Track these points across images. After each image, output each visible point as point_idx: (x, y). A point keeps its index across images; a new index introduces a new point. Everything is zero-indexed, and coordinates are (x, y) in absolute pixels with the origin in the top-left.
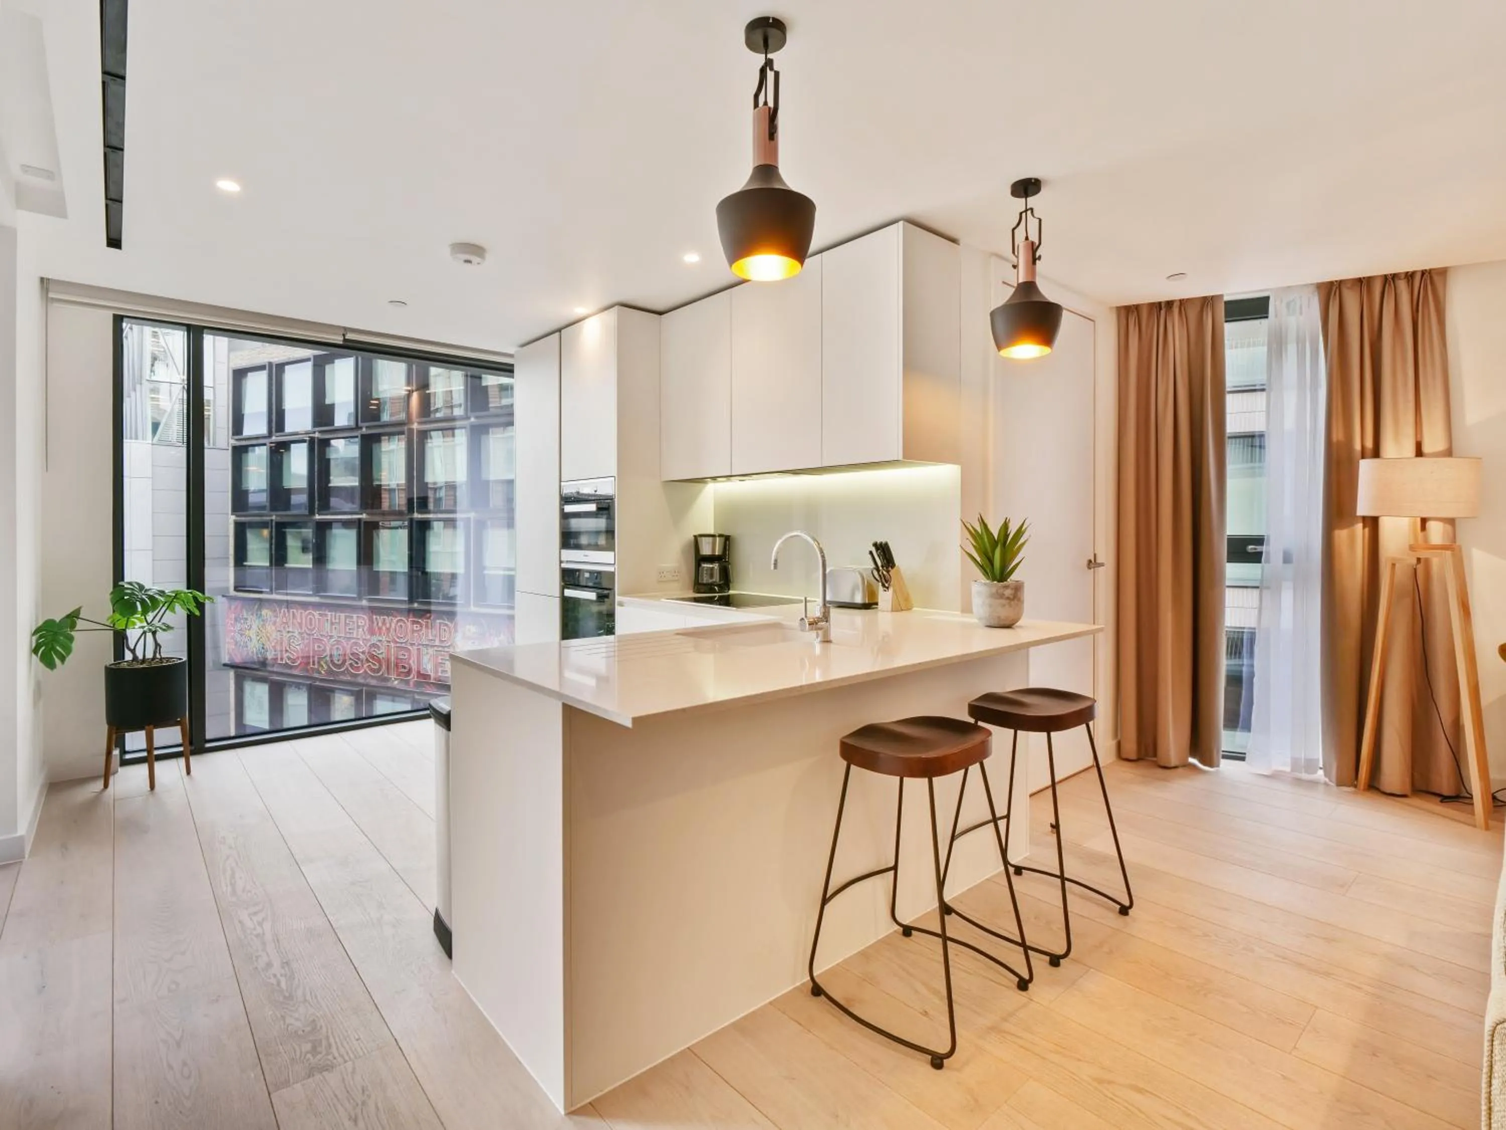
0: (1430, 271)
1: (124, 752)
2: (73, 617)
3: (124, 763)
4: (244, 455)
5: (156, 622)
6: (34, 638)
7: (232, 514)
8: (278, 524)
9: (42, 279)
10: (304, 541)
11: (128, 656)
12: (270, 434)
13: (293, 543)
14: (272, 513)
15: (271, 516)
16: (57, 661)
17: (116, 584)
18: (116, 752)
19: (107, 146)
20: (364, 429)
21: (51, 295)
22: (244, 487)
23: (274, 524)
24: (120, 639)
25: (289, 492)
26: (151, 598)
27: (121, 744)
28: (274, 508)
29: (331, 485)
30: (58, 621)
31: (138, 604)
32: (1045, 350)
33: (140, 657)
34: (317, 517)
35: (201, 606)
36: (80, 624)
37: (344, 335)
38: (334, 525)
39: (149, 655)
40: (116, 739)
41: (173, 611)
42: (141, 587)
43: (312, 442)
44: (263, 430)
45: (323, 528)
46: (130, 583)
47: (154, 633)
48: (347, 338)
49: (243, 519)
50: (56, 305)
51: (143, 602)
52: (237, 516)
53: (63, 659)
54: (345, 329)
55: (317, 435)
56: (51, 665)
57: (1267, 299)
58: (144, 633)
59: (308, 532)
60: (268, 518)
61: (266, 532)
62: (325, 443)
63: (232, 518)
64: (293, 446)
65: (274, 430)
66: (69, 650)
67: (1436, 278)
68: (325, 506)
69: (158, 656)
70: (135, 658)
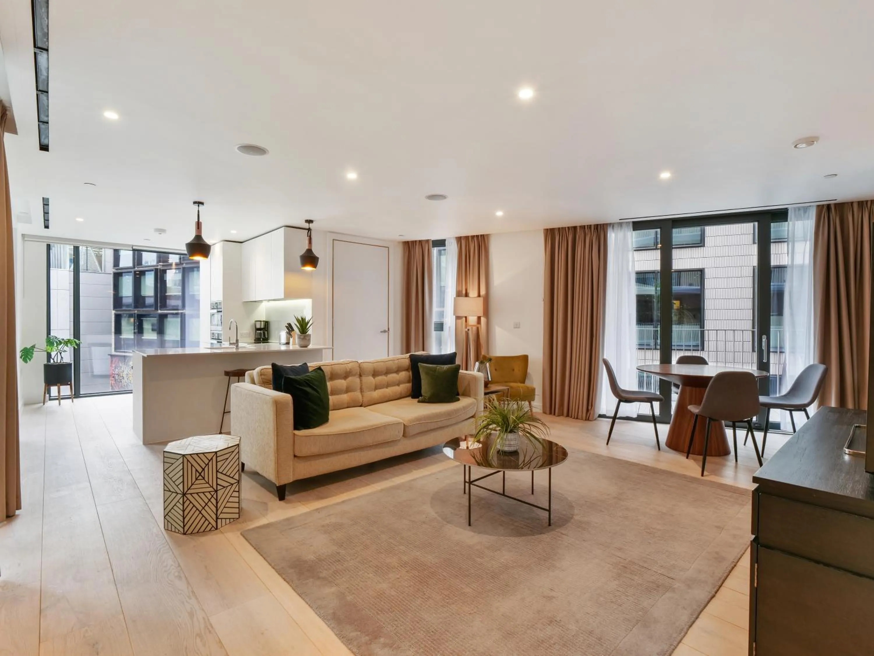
0: (483, 235)
1: (50, 396)
2: (33, 347)
3: (50, 400)
4: (120, 278)
5: (61, 349)
6: (20, 353)
7: (114, 310)
8: (138, 315)
9: (22, 235)
10: (153, 325)
11: (52, 361)
12: (134, 267)
13: (147, 326)
14: (135, 309)
15: (135, 311)
16: (28, 360)
17: (47, 336)
18: (47, 395)
19: (45, 220)
20: (184, 265)
21: (26, 239)
22: (120, 295)
23: (136, 316)
24: (49, 356)
25: (144, 298)
26: (59, 341)
27: (49, 392)
28: (136, 307)
29: (167, 294)
30: (28, 348)
31: (55, 343)
32: (314, 269)
33: (56, 362)
34: (159, 311)
35: (78, 345)
36: (35, 350)
37: (132, 247)
38: (169, 316)
39: (59, 361)
40: (48, 391)
41: (67, 346)
42: (56, 338)
43: (156, 271)
44: (130, 264)
45: (163, 318)
46: (52, 336)
47: (61, 353)
48: (133, 248)
49: (119, 312)
50: (27, 242)
51: (56, 342)
52: (116, 311)
53: (30, 360)
54: (133, 245)
55: (159, 267)
56: (26, 362)
57: (445, 240)
58: (57, 353)
59: (155, 320)
60: (134, 312)
61: (132, 320)
62: (164, 272)
63: (113, 312)
64: (146, 273)
65: (136, 264)
66: (32, 357)
67: (486, 237)
68: (164, 305)
69: (62, 362)
70: (54, 361)
